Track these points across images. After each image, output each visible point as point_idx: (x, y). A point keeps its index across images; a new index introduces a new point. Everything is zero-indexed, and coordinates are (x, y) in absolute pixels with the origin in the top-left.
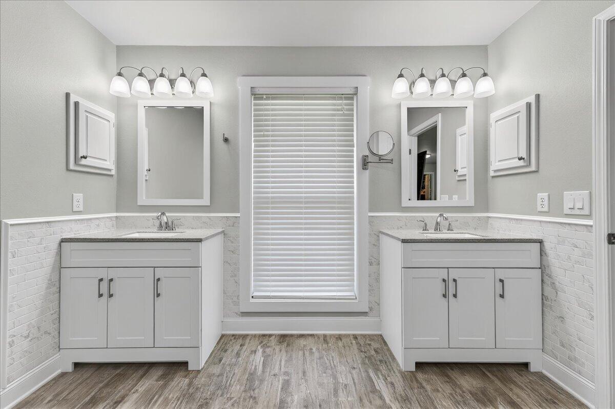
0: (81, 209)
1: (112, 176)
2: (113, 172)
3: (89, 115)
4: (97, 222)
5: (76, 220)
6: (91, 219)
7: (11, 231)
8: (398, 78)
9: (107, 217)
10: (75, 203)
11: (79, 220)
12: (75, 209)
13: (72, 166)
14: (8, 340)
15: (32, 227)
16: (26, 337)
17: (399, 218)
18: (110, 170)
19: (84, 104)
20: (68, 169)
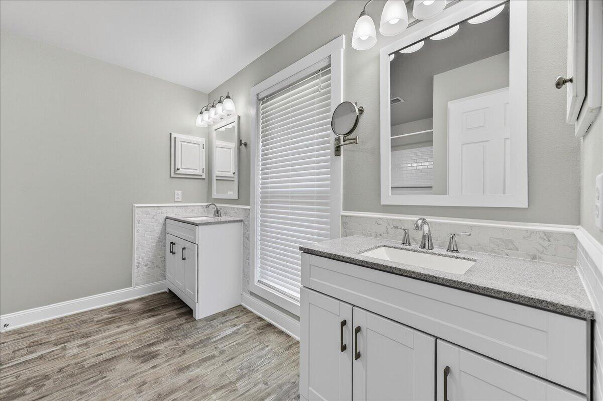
0: (180, 200)
1: (204, 179)
2: (204, 177)
3: (183, 143)
4: (192, 208)
5: (176, 206)
6: (187, 206)
7: (137, 210)
8: (360, 16)
9: (200, 206)
10: (176, 196)
11: (178, 206)
12: (176, 200)
13: (173, 175)
14: (136, 264)
15: (148, 208)
16: (147, 265)
17: (377, 221)
18: (201, 175)
19: (180, 137)
20: (171, 177)
